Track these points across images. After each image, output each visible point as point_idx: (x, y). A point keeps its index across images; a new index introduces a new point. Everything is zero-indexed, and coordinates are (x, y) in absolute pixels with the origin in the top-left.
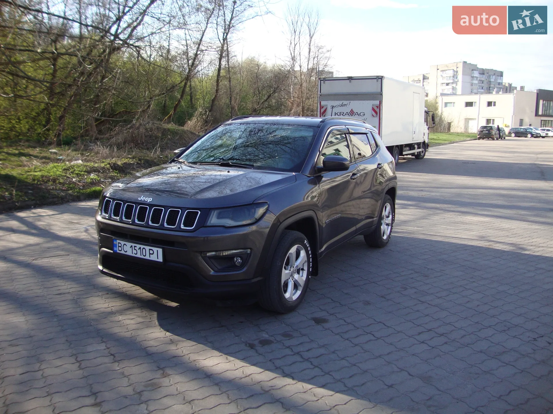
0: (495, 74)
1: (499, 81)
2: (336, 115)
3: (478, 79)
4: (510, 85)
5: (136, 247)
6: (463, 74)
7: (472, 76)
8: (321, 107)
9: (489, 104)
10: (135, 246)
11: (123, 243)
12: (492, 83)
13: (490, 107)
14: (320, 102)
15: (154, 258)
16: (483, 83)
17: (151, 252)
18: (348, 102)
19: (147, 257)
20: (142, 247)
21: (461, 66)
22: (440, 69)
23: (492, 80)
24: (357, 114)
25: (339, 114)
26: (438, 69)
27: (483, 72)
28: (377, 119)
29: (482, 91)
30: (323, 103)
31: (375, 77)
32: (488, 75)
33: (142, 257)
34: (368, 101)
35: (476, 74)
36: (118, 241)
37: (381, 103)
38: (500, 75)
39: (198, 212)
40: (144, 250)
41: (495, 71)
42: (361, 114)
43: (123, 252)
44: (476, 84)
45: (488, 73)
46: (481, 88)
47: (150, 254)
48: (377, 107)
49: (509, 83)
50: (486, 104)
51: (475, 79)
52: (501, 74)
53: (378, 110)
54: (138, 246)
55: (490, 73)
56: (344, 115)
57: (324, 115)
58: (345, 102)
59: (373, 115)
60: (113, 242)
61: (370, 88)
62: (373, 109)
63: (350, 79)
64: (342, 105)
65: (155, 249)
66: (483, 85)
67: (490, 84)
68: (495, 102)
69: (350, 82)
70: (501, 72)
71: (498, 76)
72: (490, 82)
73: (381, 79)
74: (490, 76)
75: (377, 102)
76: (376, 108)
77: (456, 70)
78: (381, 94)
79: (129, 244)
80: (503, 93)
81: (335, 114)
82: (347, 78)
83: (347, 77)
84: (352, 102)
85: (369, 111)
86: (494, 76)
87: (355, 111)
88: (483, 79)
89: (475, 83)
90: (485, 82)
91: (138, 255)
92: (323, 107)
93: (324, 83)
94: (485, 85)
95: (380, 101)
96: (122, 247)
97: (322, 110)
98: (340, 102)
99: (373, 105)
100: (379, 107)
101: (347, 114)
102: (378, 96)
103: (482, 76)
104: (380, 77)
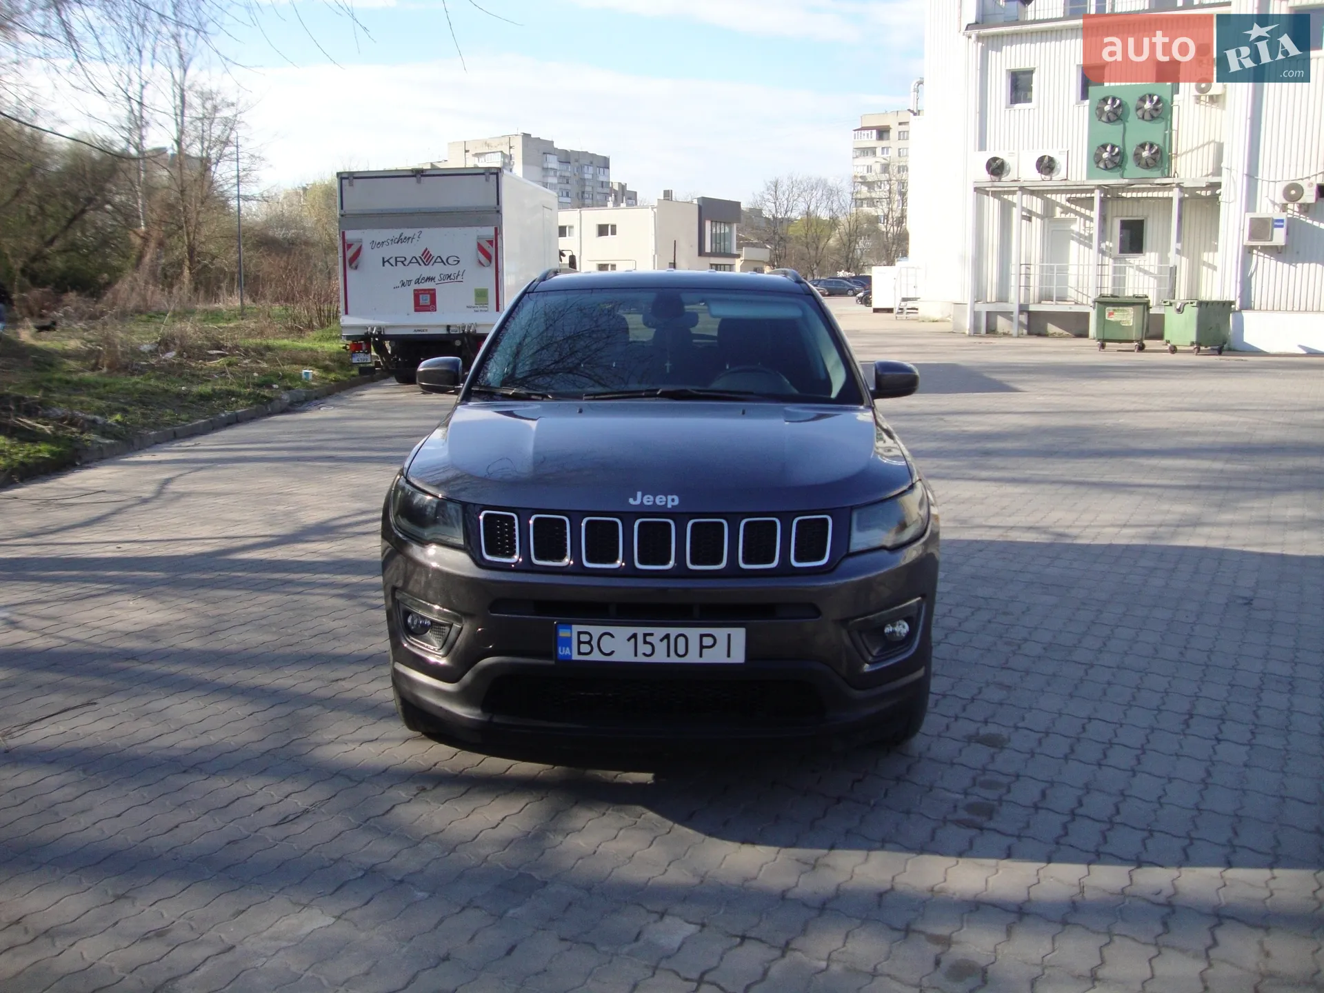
0: (592, 163)
1: (602, 178)
2: (387, 264)
3: (558, 174)
4: (623, 187)
5: (651, 635)
6: (525, 162)
7: (545, 166)
8: (347, 245)
9: (603, 230)
10: (645, 635)
11: (596, 631)
12: (587, 183)
13: (603, 238)
14: (343, 233)
15: (716, 656)
16: (568, 183)
17: (708, 641)
18: (416, 231)
19: (693, 658)
20: (673, 631)
21: (518, 144)
22: (472, 152)
23: (587, 176)
24: (439, 260)
25: (392, 261)
26: (466, 151)
27: (567, 158)
28: (491, 271)
29: (568, 200)
30: (351, 235)
31: (482, 171)
32: (577, 164)
33: (674, 659)
34: (467, 229)
35: (553, 162)
36: (576, 628)
37: (498, 232)
38: (602, 165)
39: (825, 521)
40: (681, 641)
41: (593, 155)
42: (450, 261)
43: (596, 656)
44: (555, 185)
45: (577, 161)
46: (565, 194)
47: (702, 647)
48: (490, 242)
49: (620, 184)
50: (595, 231)
51: (552, 173)
52: (604, 163)
53: (492, 251)
54: (660, 632)
55: (582, 162)
56: (406, 263)
57: (353, 265)
58: (408, 232)
59: (480, 262)
60: (556, 633)
61: (472, 196)
62: (481, 249)
63: (418, 174)
64: (400, 240)
65: (721, 633)
66: (568, 187)
67: (584, 185)
68: (614, 227)
69: (419, 182)
70: (605, 158)
71: (599, 167)
72: (584, 180)
73: (497, 174)
74: (582, 167)
75: (489, 232)
76: (486, 246)
77: (507, 152)
78: (499, 212)
79: (622, 632)
80: (628, 205)
81: (384, 262)
82: (410, 174)
83: (412, 170)
84: (425, 230)
85: (469, 253)
86: (591, 168)
87: (434, 253)
88: (567, 174)
89: (550, 184)
90: (573, 181)
91: (660, 657)
92: (350, 246)
93: (351, 185)
94: (574, 188)
95: (496, 229)
96: (594, 643)
97: (350, 254)
98: (396, 233)
99: (479, 238)
100: (495, 241)
101: (414, 260)
102: (492, 215)
103: (564, 166)
104: (493, 171)
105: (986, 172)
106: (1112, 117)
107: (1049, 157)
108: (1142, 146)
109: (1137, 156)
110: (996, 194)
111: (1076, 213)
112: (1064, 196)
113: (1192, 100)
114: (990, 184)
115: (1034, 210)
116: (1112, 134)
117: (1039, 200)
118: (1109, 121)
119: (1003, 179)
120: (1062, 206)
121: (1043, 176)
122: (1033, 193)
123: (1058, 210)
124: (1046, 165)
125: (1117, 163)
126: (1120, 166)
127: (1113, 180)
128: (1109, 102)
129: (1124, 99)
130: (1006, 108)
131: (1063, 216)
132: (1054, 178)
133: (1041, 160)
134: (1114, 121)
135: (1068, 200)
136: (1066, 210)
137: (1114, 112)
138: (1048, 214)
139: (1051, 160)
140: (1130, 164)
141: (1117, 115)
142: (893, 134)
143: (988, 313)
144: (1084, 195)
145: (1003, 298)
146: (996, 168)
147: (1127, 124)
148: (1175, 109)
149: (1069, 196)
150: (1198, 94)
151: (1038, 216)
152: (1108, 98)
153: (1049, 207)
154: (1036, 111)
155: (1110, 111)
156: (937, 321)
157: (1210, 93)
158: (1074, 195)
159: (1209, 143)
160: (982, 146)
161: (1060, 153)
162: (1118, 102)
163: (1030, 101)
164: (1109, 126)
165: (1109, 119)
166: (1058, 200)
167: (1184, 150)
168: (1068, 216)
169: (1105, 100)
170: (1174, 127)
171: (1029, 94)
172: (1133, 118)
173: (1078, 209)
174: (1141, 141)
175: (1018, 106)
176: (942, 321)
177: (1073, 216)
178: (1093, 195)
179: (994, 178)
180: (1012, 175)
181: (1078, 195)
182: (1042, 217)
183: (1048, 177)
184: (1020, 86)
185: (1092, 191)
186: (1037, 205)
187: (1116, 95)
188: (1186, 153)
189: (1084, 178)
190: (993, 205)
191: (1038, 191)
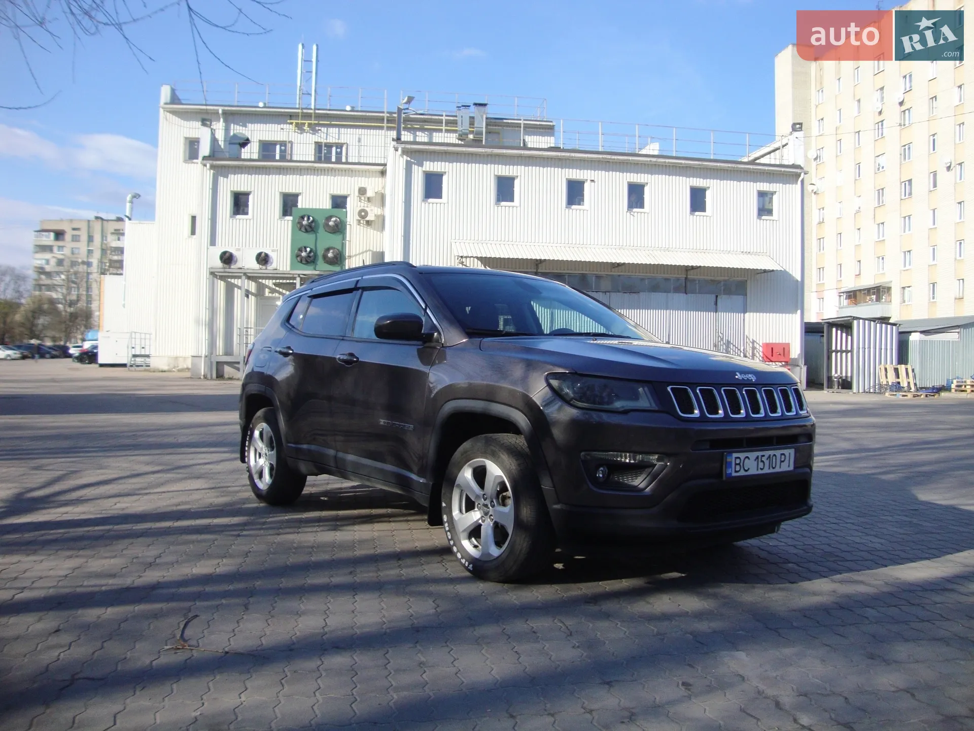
5: (764, 456)
10: (761, 456)
11: (743, 456)
15: (784, 467)
17: (783, 458)
19: (777, 469)
20: (770, 453)
33: (771, 471)
36: (735, 455)
40: (774, 458)
43: (742, 473)
47: (781, 462)
54: (766, 454)
60: (725, 460)
65: (787, 452)
79: (753, 455)
91: (766, 470)
96: (742, 464)
105: (220, 261)
106: (309, 229)
107: (265, 253)
108: (328, 250)
109: (325, 257)
110: (222, 278)
111: (280, 293)
112: (270, 281)
113: (355, 222)
114: (222, 270)
115: (250, 290)
116: (308, 240)
117: (253, 283)
118: (307, 231)
119: (232, 267)
120: (269, 288)
121: (261, 266)
122: (249, 278)
123: (267, 290)
124: (263, 259)
125: (310, 260)
126: (314, 262)
127: (309, 271)
128: (306, 219)
129: (317, 218)
130: (231, 217)
131: (270, 295)
132: (268, 268)
133: (259, 255)
134: (310, 232)
135: (275, 284)
136: (273, 291)
137: (310, 225)
138: (260, 294)
139: (267, 255)
140: (320, 261)
141: (311, 228)
142: (68, 237)
143: (218, 363)
144: (284, 281)
145: (228, 352)
146: (227, 259)
147: (318, 234)
148: (348, 227)
149: (274, 281)
150: (359, 219)
151: (253, 294)
152: (305, 216)
153: (261, 288)
154: (252, 221)
155: (307, 225)
156: (165, 371)
157: (367, 219)
158: (278, 281)
159: (366, 251)
160: (213, 242)
161: (273, 251)
162: (311, 218)
163: (247, 214)
164: (305, 235)
165: (306, 229)
166: (267, 284)
167: (354, 254)
168: (274, 295)
169: (303, 218)
170: (348, 238)
171: (246, 209)
172: (321, 231)
173: (281, 290)
174: (327, 246)
175: (238, 217)
176: (169, 371)
177: (277, 295)
178: (295, 281)
179: (226, 266)
180: (239, 265)
181: (281, 281)
182: (255, 295)
183: (264, 267)
184: (240, 203)
185: (294, 278)
186: (252, 287)
187: (310, 215)
188: (356, 255)
189: (288, 269)
190: (221, 285)
191: (253, 277)
